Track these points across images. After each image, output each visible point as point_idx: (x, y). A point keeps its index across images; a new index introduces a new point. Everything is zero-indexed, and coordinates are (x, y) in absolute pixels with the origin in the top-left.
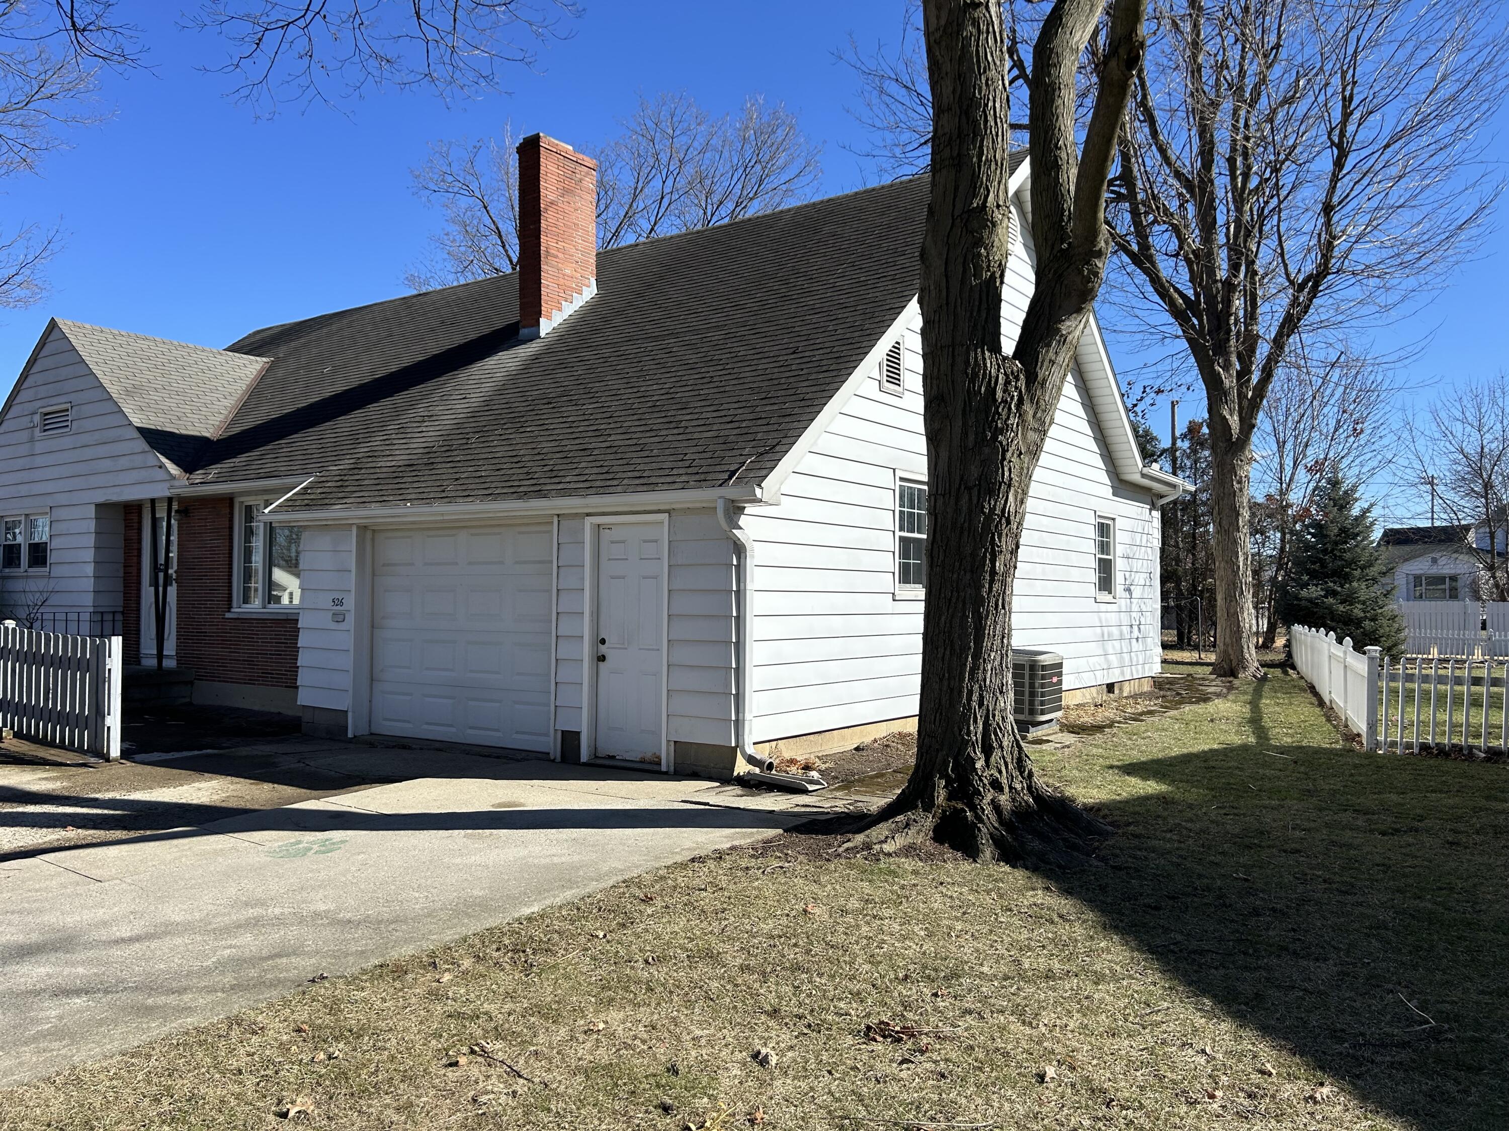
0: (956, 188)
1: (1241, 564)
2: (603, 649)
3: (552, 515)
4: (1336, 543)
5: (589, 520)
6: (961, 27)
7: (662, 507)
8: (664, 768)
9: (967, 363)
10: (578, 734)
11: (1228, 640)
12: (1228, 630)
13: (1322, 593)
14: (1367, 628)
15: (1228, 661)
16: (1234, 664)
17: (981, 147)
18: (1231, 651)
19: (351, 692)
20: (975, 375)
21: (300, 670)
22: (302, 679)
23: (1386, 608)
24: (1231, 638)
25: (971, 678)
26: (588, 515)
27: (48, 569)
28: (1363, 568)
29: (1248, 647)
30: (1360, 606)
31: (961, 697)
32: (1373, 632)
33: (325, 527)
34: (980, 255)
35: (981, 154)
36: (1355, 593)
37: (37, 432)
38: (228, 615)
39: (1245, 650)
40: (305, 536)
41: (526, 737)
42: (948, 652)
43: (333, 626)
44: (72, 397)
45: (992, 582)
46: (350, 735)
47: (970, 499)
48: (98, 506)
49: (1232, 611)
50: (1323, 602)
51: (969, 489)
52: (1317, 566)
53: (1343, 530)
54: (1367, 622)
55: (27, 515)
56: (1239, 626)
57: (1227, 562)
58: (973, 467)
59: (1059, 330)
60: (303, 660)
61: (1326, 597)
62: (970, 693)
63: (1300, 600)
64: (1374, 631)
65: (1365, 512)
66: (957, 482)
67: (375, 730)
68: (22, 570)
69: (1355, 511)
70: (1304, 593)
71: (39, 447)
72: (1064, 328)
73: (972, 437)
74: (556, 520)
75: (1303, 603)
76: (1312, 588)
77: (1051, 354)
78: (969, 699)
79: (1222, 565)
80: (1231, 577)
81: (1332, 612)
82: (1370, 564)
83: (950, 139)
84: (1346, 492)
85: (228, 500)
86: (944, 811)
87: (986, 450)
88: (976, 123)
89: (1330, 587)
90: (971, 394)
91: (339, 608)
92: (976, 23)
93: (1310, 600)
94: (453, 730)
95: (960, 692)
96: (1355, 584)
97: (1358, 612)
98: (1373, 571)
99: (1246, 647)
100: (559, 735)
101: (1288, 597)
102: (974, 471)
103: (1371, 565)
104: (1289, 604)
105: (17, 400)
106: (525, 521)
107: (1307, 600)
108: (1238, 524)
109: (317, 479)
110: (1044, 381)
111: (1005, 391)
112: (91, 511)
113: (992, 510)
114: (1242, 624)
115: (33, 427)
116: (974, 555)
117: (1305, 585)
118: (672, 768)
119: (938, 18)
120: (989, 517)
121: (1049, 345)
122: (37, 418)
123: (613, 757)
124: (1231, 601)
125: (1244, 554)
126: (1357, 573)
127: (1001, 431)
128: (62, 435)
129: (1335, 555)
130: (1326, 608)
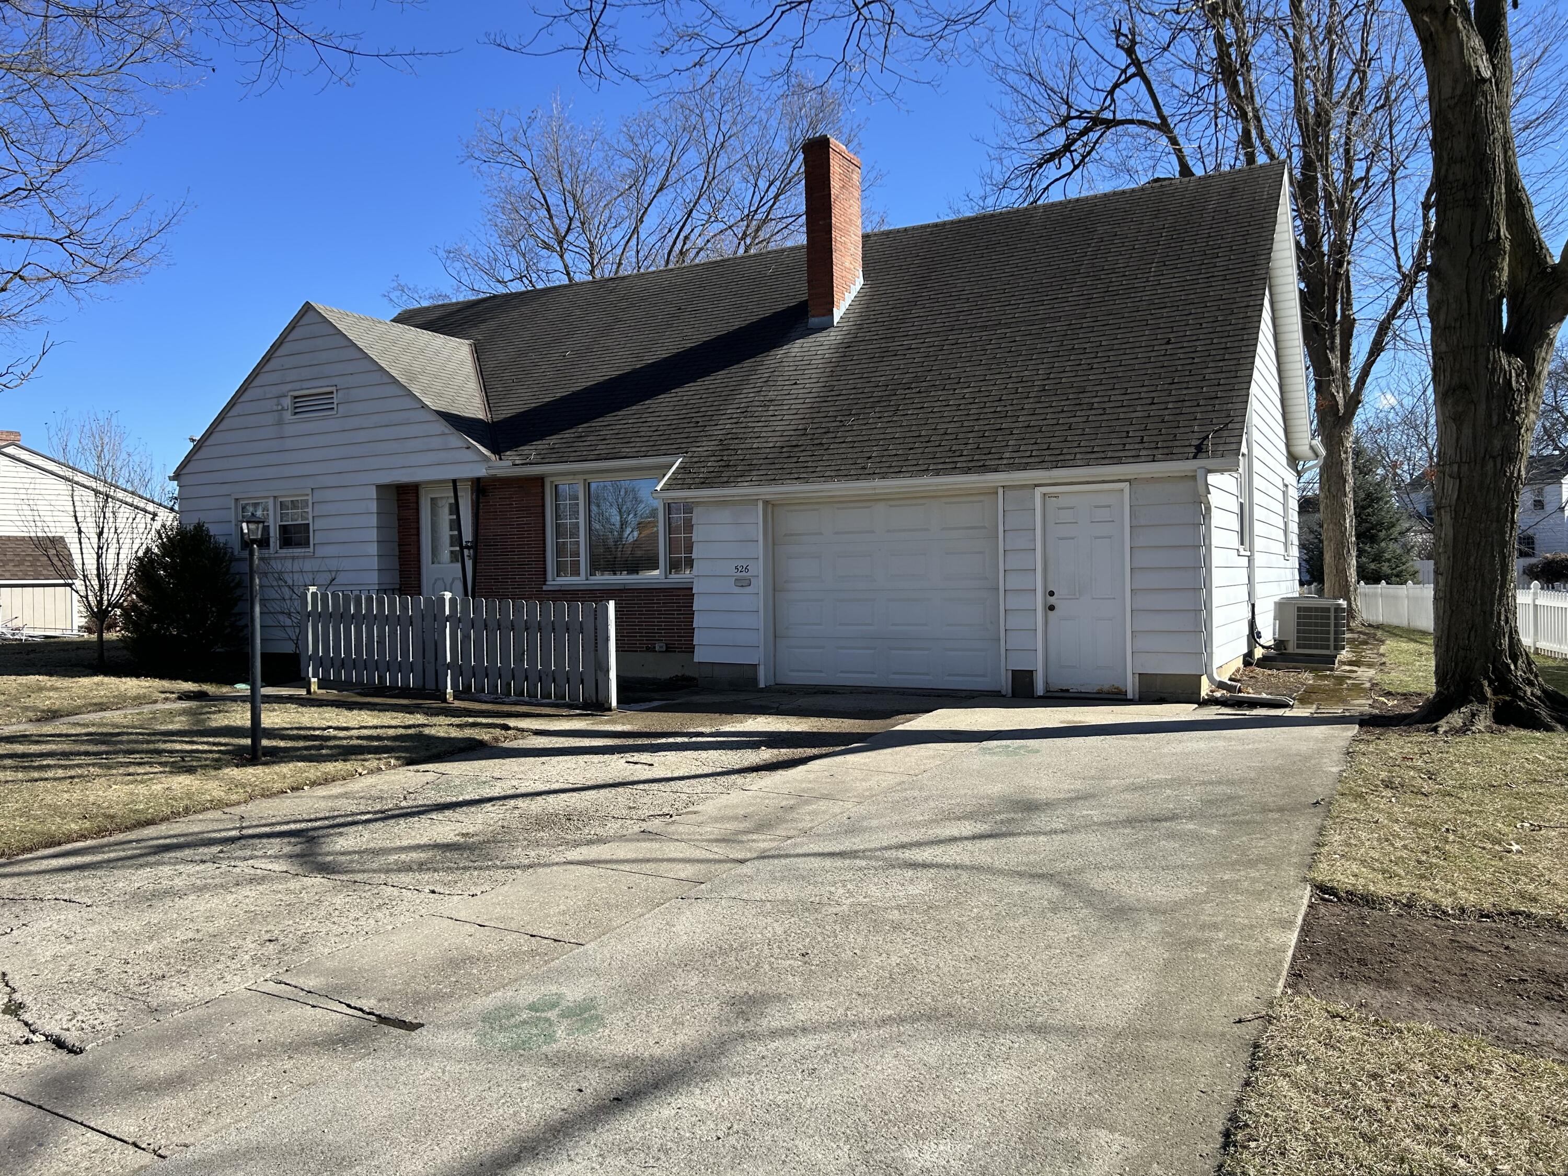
0: (1473, 224)
2: (1052, 600)
3: (997, 487)
5: (1039, 491)
6: (1474, 98)
7: (1122, 478)
8: (1130, 696)
9: (1488, 360)
10: (1030, 673)
17: (1492, 191)
19: (762, 648)
20: (1494, 369)
21: (696, 631)
22: (699, 638)
25: (1499, 604)
26: (1036, 485)
27: (311, 549)
31: (1492, 618)
33: (722, 503)
34: (1494, 275)
35: (1492, 198)
37: (288, 416)
38: (545, 588)
40: (697, 511)
41: (961, 678)
42: (1479, 584)
43: (737, 590)
44: (336, 381)
45: (1512, 528)
46: (762, 685)
47: (1495, 465)
48: (380, 488)
51: (1494, 458)
55: (275, 497)
58: (1496, 442)
59: (1548, 335)
60: (698, 621)
62: (1499, 614)
66: (1482, 451)
67: (779, 681)
68: (272, 550)
71: (289, 430)
72: (1551, 332)
73: (1495, 418)
74: (1000, 491)
77: (1543, 354)
78: (1499, 619)
83: (1465, 184)
85: (539, 481)
86: (1496, 703)
87: (1507, 428)
88: (1487, 172)
90: (1492, 384)
91: (744, 574)
92: (1484, 95)
94: (875, 676)
95: (1492, 614)
100: (1010, 673)
102: (1497, 444)
105: (255, 383)
106: (958, 492)
109: (687, 460)
110: (1540, 373)
111: (1517, 382)
112: (373, 493)
113: (1512, 474)
115: (283, 409)
116: (1498, 508)
118: (1137, 696)
119: (1454, 89)
120: (1510, 479)
121: (1541, 346)
122: (287, 402)
123: (1067, 691)
127: (1518, 413)
128: (324, 418)
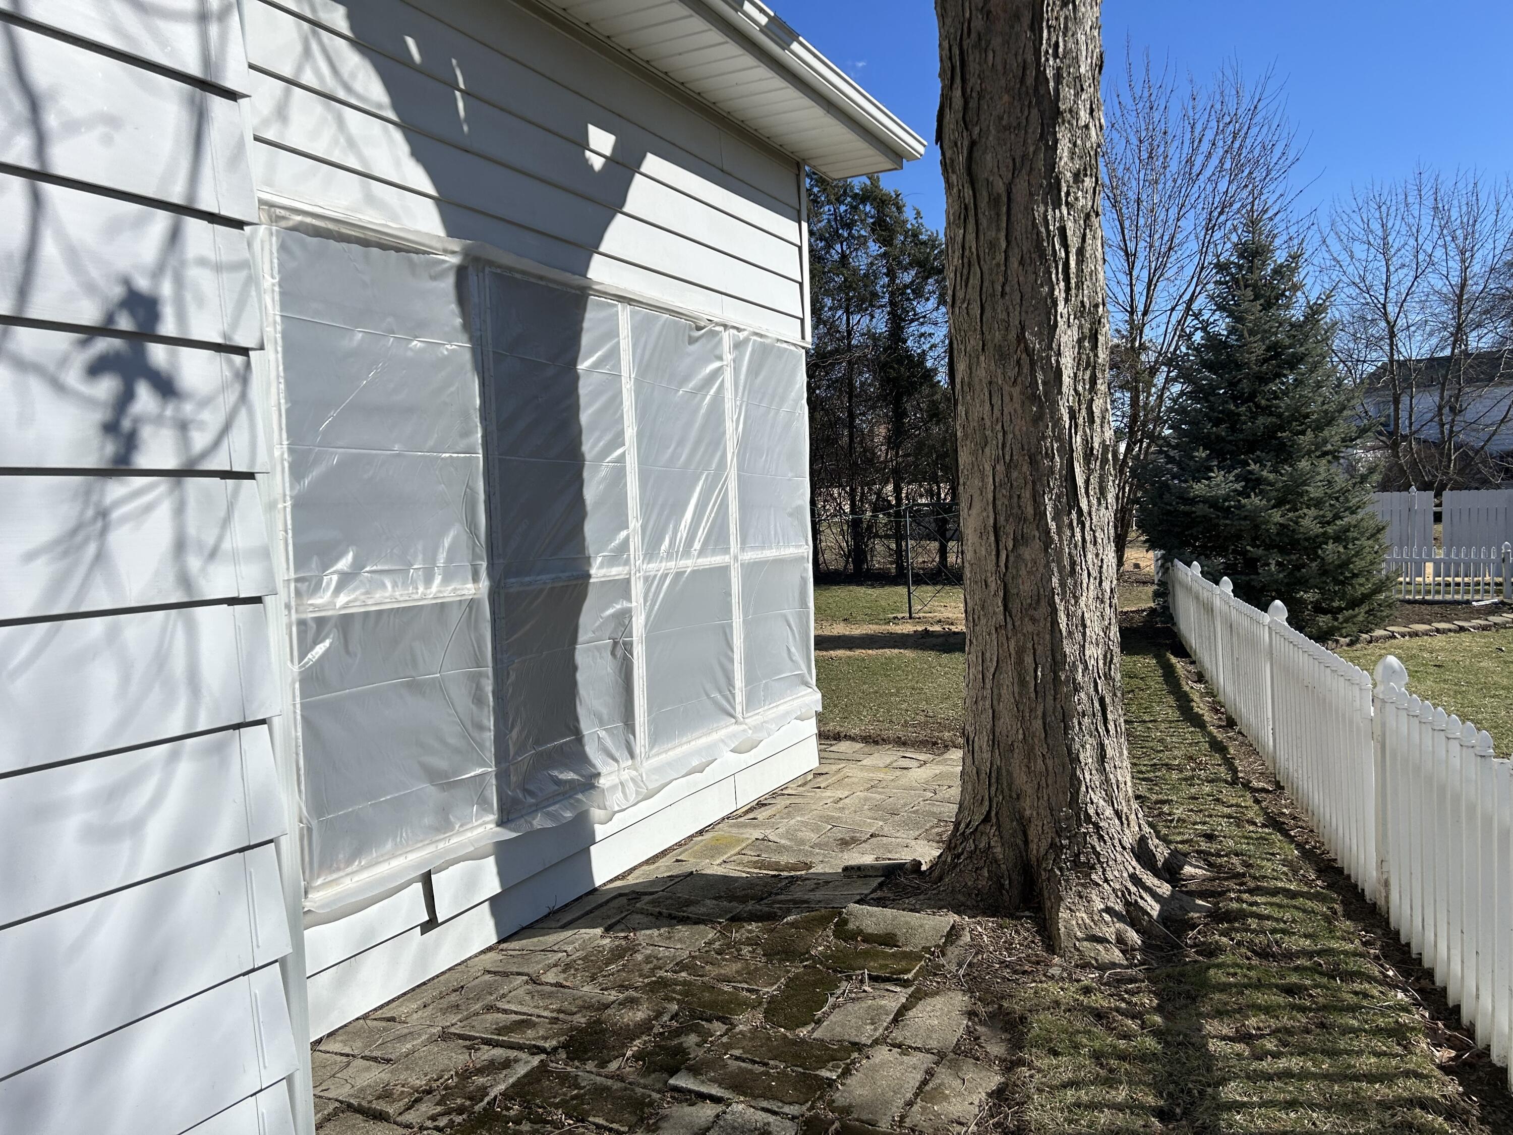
1: (1067, 362)
4: (1263, 379)
11: (1006, 721)
12: (1008, 677)
13: (1239, 486)
14: (1330, 558)
15: (1009, 826)
16: (1038, 846)
18: (1021, 778)
23: (1361, 514)
24: (1021, 718)
28: (1318, 428)
29: (1102, 757)
30: (1312, 512)
32: (1340, 566)
36: (1304, 483)
39: (1089, 775)
49: (1025, 587)
50: (1240, 507)
52: (1222, 430)
53: (1275, 350)
54: (1330, 546)
56: (1057, 660)
57: (1002, 356)
61: (1245, 494)
63: (1193, 501)
64: (1345, 564)
65: (1315, 311)
69: (1297, 313)
70: (1199, 488)
75: (1201, 509)
76: (1218, 476)
79: (981, 373)
80: (1020, 426)
81: (1256, 527)
82: (1329, 420)
84: (1277, 271)
89: (1251, 472)
93: (1213, 503)
96: (1304, 464)
97: (1309, 522)
98: (1334, 434)
99: (1088, 756)
101: (1167, 496)
103: (1329, 423)
104: (1169, 513)
107: (1205, 500)
108: (1051, 164)
114: (1069, 649)
117: (1202, 472)
124: (1020, 540)
125: (1081, 311)
126: (1306, 440)
129: (1258, 406)
130: (1245, 518)
